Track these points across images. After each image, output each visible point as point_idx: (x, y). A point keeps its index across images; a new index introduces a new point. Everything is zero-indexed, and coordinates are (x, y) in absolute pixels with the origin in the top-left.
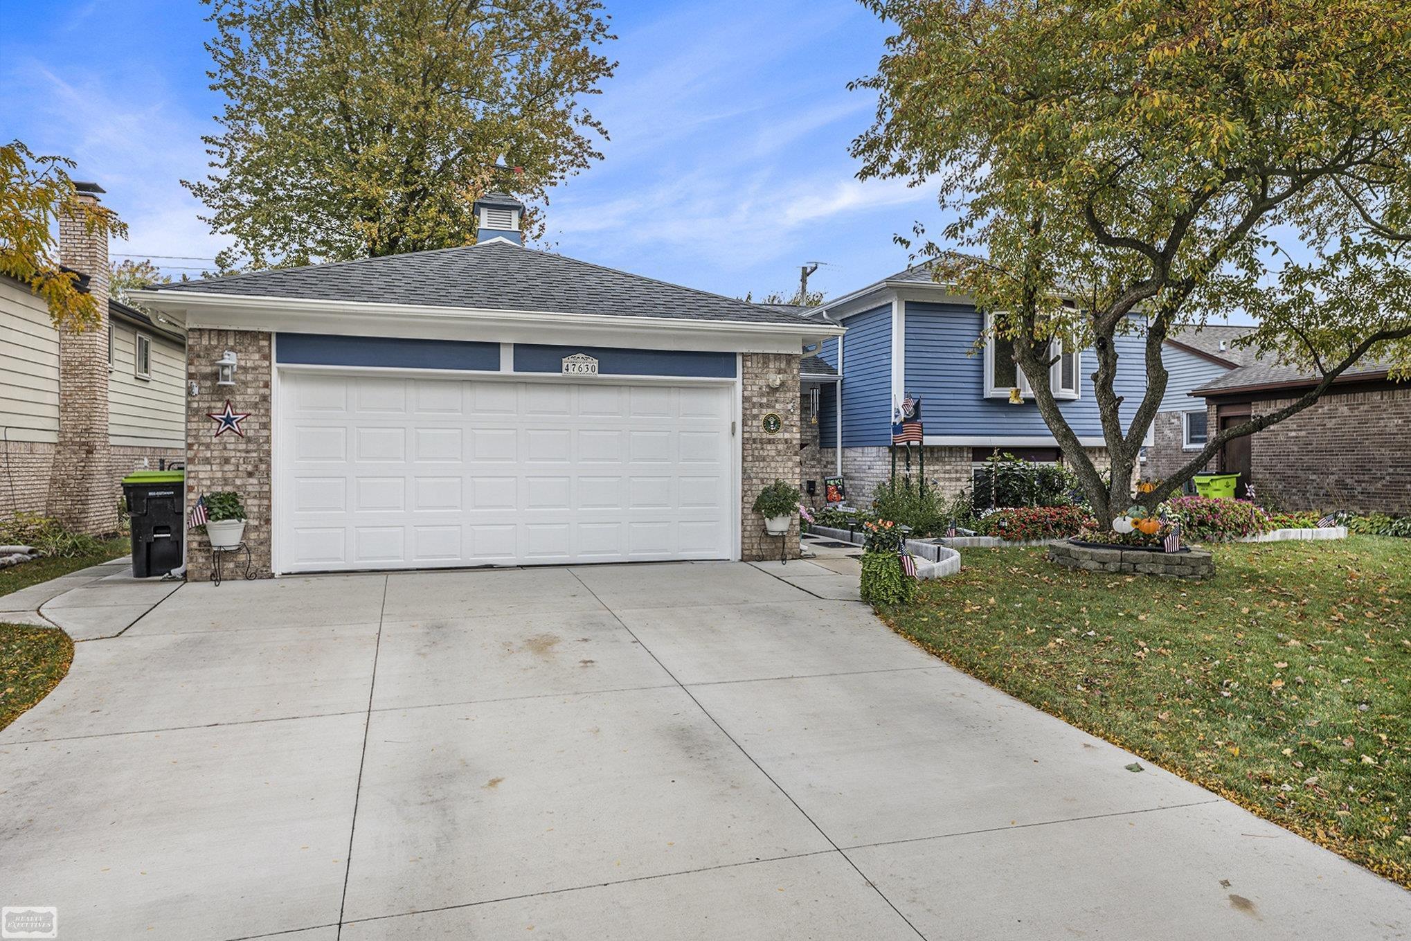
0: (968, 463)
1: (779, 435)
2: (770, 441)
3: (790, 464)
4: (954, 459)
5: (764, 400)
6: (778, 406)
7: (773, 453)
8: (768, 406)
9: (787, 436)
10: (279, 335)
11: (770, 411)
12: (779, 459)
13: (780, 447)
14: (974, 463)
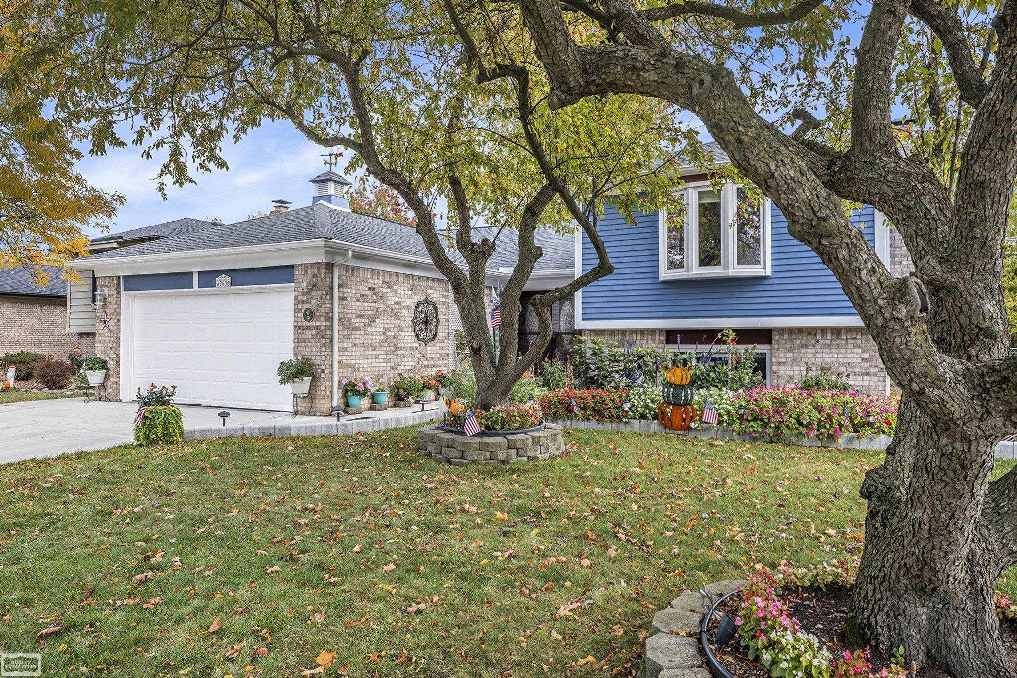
0: (660, 346)
1: (313, 324)
2: (308, 328)
3: (319, 345)
4: (645, 342)
5: (305, 298)
6: (313, 302)
7: (309, 336)
8: (308, 302)
9: (318, 323)
10: (124, 277)
11: (308, 306)
12: (313, 341)
13: (314, 332)
14: (669, 346)
